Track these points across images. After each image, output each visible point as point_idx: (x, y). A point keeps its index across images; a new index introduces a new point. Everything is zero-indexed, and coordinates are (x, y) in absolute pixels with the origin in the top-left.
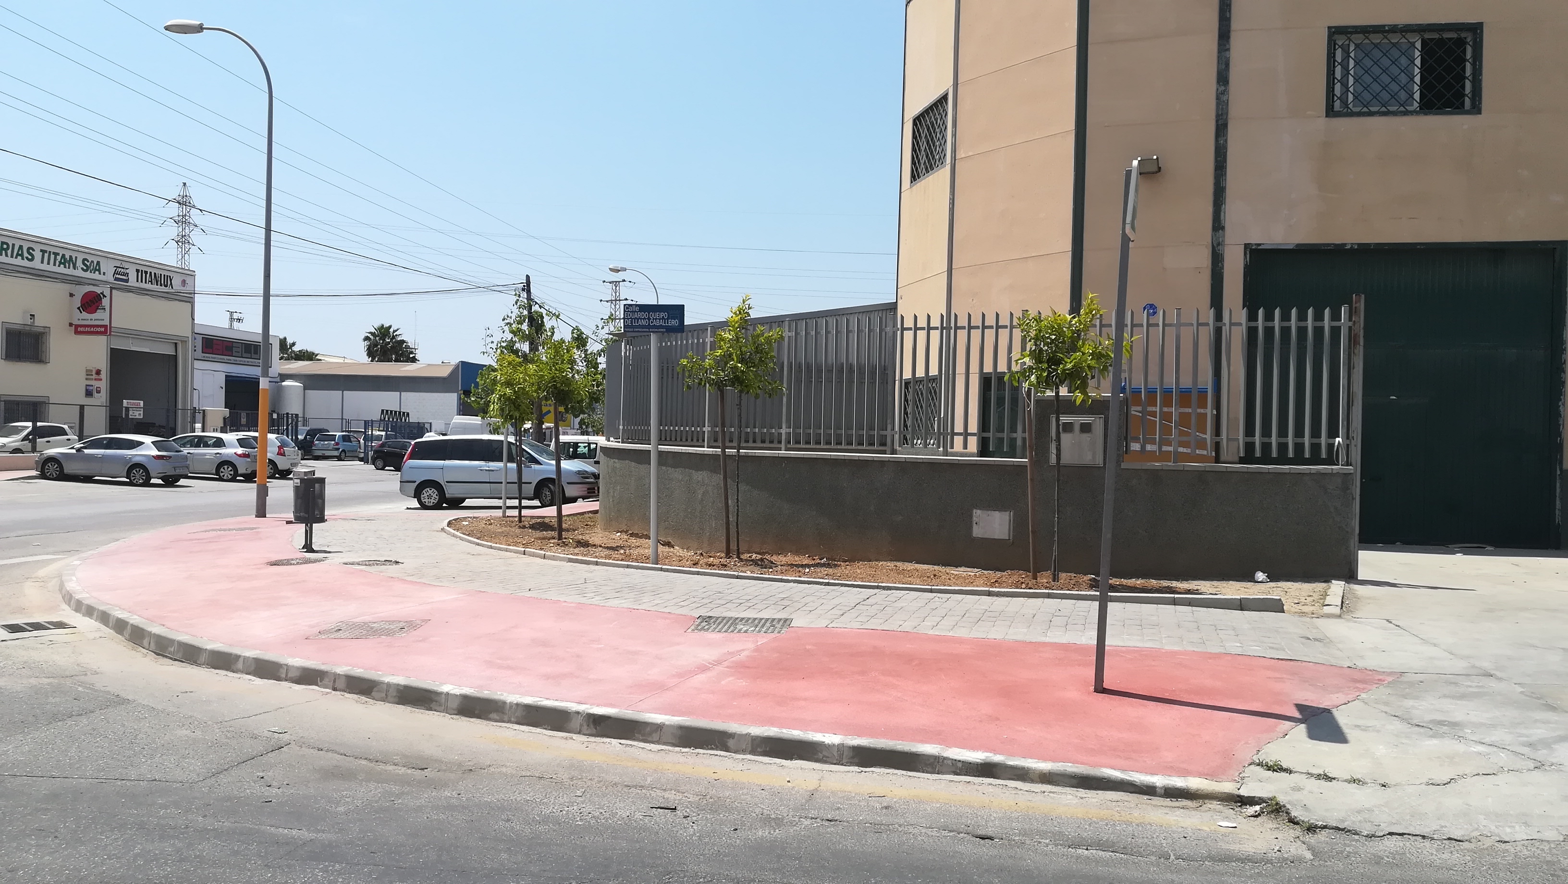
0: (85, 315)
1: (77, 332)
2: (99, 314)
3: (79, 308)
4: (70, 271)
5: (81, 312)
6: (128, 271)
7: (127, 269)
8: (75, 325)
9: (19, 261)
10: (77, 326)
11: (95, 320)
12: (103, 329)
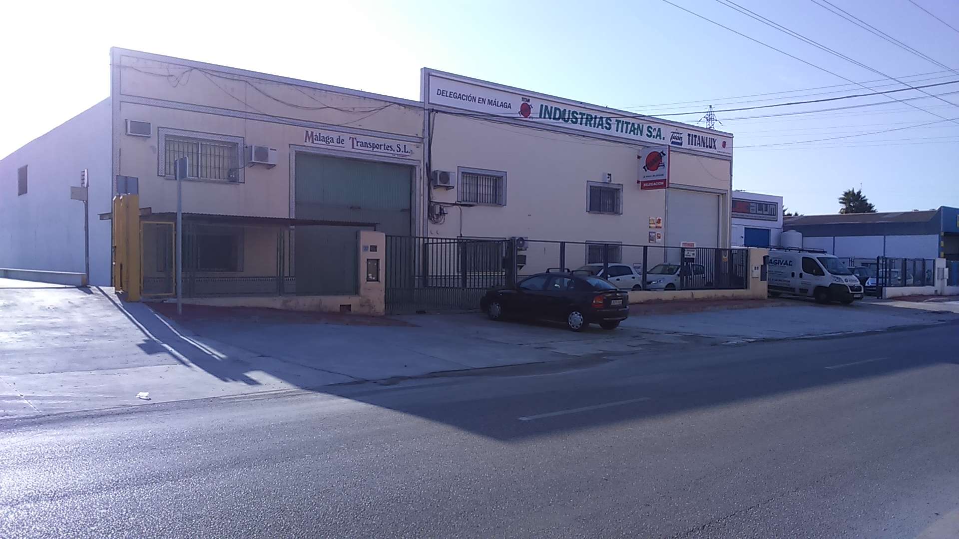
0: (649, 172)
1: (643, 188)
2: (660, 170)
3: (644, 168)
4: (638, 137)
5: (646, 170)
6: (681, 136)
7: (681, 134)
8: (642, 182)
9: (599, 130)
10: (643, 183)
11: (657, 176)
12: (662, 183)
